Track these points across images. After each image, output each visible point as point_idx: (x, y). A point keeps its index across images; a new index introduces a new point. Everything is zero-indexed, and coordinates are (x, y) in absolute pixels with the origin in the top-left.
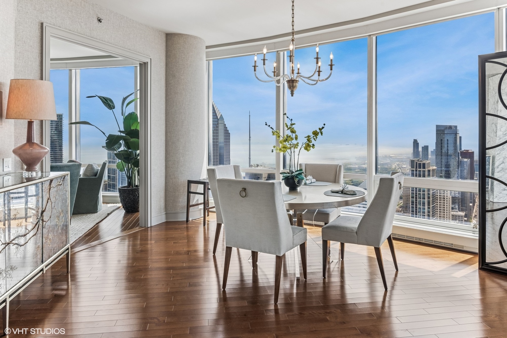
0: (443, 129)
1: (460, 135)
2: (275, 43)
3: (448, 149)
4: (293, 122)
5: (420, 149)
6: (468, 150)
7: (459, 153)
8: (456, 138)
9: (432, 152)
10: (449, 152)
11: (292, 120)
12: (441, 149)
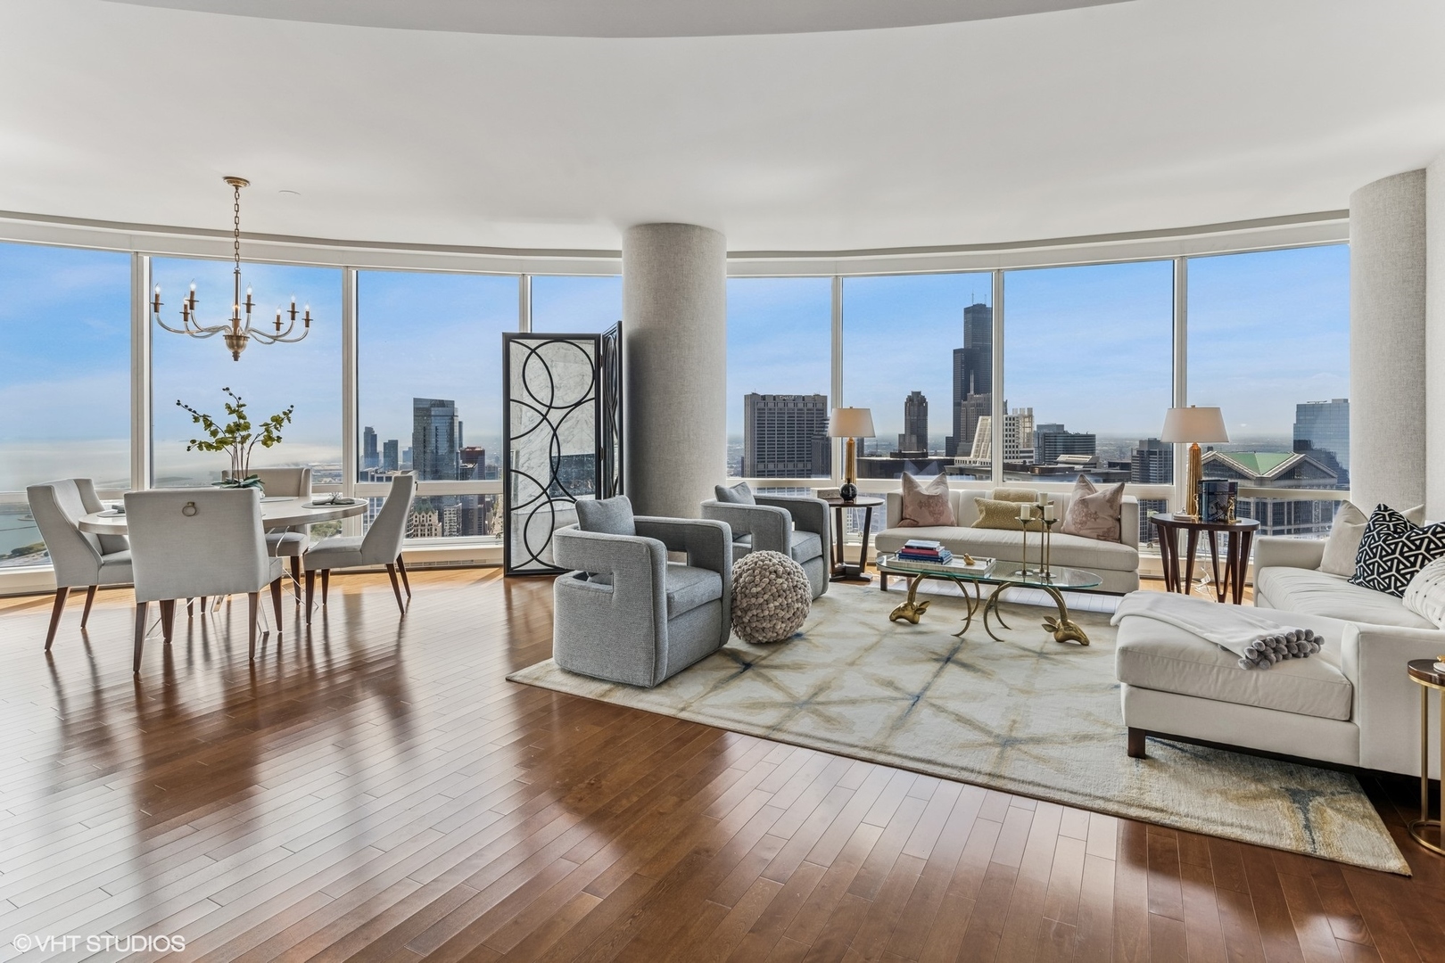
0: (427, 406)
1: (460, 419)
2: (131, 235)
3: (437, 447)
4: (241, 402)
5: (380, 448)
6: (474, 448)
7: (457, 453)
8: (452, 424)
9: (404, 452)
10: (439, 451)
11: (240, 398)
12: (425, 447)
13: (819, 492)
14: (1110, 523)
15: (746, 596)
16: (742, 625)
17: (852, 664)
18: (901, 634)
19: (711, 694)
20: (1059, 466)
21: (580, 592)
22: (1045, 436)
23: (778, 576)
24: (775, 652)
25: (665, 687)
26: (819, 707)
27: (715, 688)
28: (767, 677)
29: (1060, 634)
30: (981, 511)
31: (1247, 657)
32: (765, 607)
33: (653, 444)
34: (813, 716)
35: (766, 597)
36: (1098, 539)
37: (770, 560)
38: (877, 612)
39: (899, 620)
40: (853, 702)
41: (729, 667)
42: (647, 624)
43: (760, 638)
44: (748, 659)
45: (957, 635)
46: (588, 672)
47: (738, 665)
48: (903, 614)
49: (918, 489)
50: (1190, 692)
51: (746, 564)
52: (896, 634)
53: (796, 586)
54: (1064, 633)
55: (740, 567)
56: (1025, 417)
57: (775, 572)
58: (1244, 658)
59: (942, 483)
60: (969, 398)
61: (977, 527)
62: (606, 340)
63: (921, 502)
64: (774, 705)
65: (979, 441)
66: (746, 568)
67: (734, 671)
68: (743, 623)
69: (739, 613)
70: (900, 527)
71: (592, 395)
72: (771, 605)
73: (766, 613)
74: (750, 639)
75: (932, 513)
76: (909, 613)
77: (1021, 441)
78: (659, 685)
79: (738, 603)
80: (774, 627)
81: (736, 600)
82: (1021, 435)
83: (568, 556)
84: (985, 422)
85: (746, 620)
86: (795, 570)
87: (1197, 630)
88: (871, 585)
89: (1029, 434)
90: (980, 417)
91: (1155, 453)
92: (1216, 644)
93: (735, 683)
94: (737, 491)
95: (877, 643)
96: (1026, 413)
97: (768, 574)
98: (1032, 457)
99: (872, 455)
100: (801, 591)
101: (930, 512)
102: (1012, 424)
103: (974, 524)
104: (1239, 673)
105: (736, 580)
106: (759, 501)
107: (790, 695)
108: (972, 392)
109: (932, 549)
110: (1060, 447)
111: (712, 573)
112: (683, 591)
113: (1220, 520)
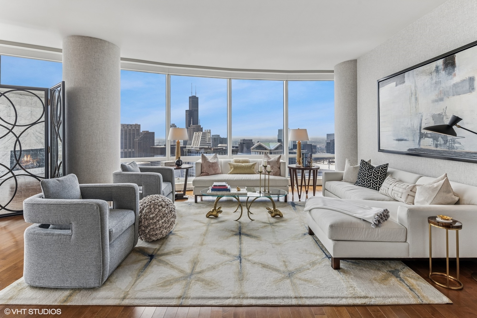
13: (165, 163)
14: (277, 169)
15: (147, 219)
16: (145, 234)
17: (202, 244)
18: (214, 223)
19: (138, 282)
20: (219, 148)
21: (46, 237)
22: (214, 139)
23: (163, 207)
24: (162, 244)
25: (108, 283)
26: (200, 276)
27: (139, 276)
28: (164, 261)
29: (273, 214)
30: (231, 168)
31: (374, 223)
32: (157, 223)
33: (82, 144)
34: (199, 283)
35: (158, 218)
36: (274, 175)
37: (158, 200)
38: (199, 214)
39: (209, 217)
40: (214, 268)
41: (142, 260)
42: (97, 250)
43: (154, 239)
44: (151, 252)
45: (237, 220)
46: (52, 285)
47: (146, 257)
48: (212, 214)
49: (208, 160)
50: (355, 240)
51: (145, 203)
52: (212, 224)
53: (171, 210)
54: (275, 213)
55: (142, 205)
56: (208, 133)
57: (161, 205)
58: (373, 223)
59: (216, 157)
60: (190, 126)
61: (230, 174)
62: (53, 91)
63: (209, 165)
64: (177, 280)
65: (194, 140)
66: (145, 205)
67: (145, 262)
68: (145, 233)
69: (143, 229)
70: (201, 176)
71: (43, 119)
72: (160, 222)
73: (158, 226)
74: (149, 241)
75: (214, 170)
76: (215, 213)
77: (207, 140)
78: (104, 284)
79: (143, 223)
80: (161, 232)
81: (141, 222)
82: (207, 138)
83: (36, 216)
84: (196, 134)
85: (147, 232)
86: (170, 203)
87: (350, 213)
88: (189, 201)
89: (210, 138)
90: (195, 133)
91: (244, 143)
92: (360, 219)
93: (149, 269)
94: (132, 166)
95: (207, 230)
96: (209, 131)
97: (158, 207)
98: (210, 145)
99: (157, 146)
100: (173, 213)
101: (213, 169)
102: (204, 135)
103: (229, 172)
104: (372, 230)
105: (141, 212)
106: (142, 170)
107: (182, 271)
108: (192, 124)
109: (224, 186)
110: (218, 142)
111: (130, 211)
112: (117, 226)
113: (308, 166)
